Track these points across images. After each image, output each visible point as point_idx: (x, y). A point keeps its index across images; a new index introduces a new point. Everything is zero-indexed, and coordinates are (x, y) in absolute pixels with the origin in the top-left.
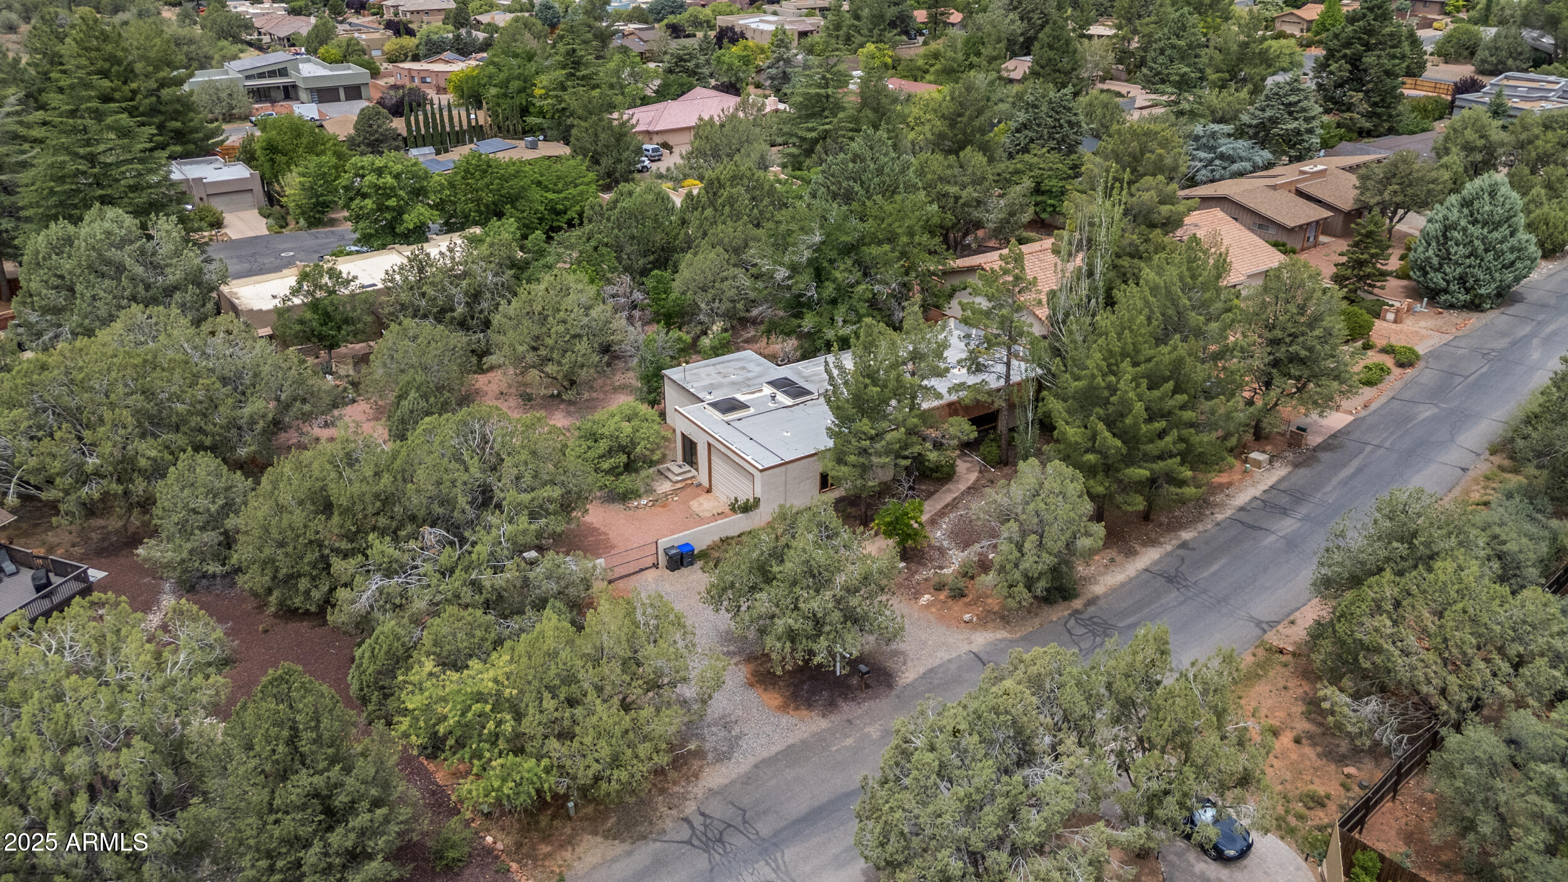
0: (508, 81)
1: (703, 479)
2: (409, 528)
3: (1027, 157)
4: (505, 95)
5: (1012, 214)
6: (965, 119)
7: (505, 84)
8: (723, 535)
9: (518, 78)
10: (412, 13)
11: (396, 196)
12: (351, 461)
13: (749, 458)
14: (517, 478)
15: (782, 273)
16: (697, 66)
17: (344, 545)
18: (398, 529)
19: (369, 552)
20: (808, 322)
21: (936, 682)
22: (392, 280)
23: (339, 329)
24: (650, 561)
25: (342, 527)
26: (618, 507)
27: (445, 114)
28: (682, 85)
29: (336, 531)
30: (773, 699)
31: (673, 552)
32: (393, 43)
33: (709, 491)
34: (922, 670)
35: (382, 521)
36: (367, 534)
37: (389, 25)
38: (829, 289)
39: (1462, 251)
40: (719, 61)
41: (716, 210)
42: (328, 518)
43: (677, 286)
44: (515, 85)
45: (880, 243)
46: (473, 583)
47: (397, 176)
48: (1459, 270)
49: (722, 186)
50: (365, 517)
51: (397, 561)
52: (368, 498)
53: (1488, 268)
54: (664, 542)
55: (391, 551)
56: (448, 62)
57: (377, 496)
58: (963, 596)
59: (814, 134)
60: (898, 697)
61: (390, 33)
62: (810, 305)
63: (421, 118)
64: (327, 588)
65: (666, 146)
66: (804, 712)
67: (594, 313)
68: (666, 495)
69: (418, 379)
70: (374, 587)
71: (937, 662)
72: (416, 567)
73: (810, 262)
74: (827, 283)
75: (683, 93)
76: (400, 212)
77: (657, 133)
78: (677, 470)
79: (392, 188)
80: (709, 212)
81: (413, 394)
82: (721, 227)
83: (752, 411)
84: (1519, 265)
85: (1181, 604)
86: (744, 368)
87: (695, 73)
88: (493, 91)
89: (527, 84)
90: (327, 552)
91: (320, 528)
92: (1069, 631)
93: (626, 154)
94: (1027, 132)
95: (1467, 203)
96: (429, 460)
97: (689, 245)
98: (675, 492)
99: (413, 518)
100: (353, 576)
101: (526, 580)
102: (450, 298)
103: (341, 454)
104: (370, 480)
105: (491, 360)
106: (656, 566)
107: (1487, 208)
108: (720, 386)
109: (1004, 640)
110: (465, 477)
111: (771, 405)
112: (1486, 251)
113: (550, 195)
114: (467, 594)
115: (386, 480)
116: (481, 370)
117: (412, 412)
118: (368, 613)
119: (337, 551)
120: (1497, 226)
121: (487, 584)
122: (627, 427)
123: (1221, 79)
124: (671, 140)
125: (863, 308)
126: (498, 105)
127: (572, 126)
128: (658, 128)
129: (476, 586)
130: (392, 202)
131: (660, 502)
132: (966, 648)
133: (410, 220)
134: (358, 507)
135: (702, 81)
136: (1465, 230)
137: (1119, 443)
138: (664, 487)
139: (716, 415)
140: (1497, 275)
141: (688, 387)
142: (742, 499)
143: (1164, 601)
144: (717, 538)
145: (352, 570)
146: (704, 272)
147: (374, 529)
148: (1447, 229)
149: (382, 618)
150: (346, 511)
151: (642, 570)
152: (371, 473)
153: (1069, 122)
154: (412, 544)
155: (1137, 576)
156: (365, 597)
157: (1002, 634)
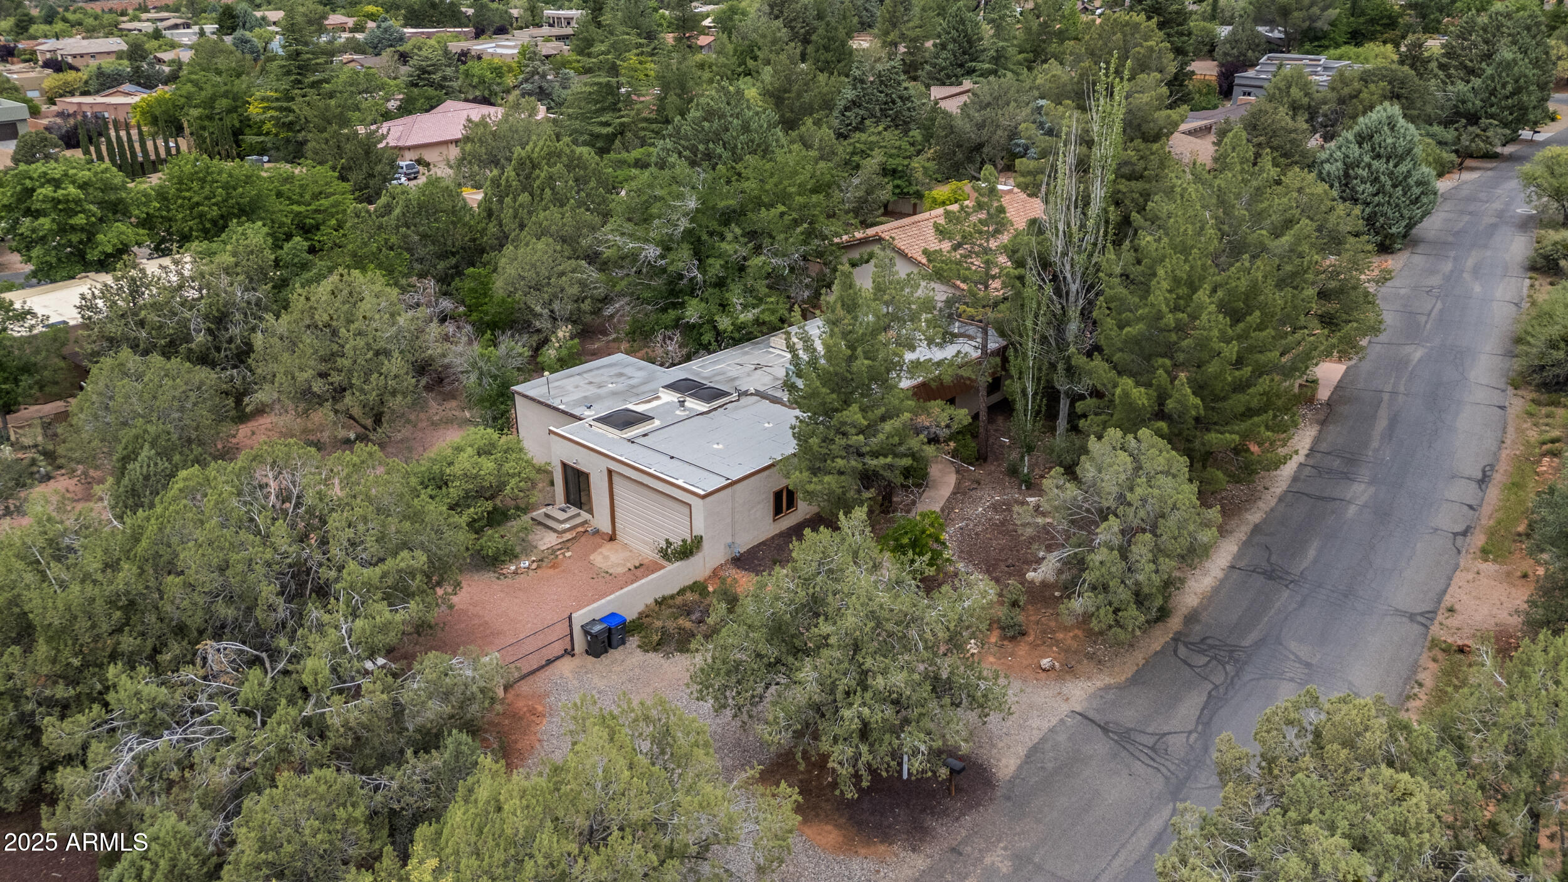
0: (213, 99)
1: (602, 521)
2: (175, 648)
3: (863, 137)
4: (210, 118)
5: (869, 192)
6: (793, 95)
7: (210, 103)
8: (659, 595)
9: (226, 95)
10: (74, 56)
11: (83, 211)
12: (59, 552)
13: (680, 482)
14: (353, 544)
15: (652, 252)
16: (444, 78)
17: (61, 691)
18: (156, 651)
19: (111, 697)
20: (693, 312)
21: (1050, 766)
22: (92, 308)
23: (16, 381)
24: (557, 649)
25: (54, 661)
26: (489, 576)
27: (137, 146)
28: (429, 99)
29: (45, 670)
30: (829, 835)
31: (597, 628)
32: (51, 80)
33: (612, 538)
34: (1022, 751)
35: (128, 642)
36: (101, 666)
37: (47, 64)
38: (715, 267)
39: (1369, 188)
40: (467, 74)
41: (532, 195)
42: (28, 650)
43: (499, 286)
44: (223, 103)
45: (770, 206)
46: (307, 722)
47: (84, 186)
48: (1368, 210)
49: (535, 166)
50: (97, 638)
51: (163, 706)
52: (99, 606)
53: (1397, 205)
54: (581, 617)
55: (151, 689)
56: (128, 94)
57: (112, 603)
58: (1023, 634)
59: (610, 130)
60: (1008, 798)
61: (49, 71)
62: (692, 289)
63: (104, 148)
64: (35, 769)
65: (419, 162)
66: (882, 848)
67: (401, 320)
68: (553, 551)
69: (152, 429)
70: (128, 758)
71: (1036, 736)
72: (200, 712)
73: (688, 233)
74: (711, 261)
75: (432, 108)
76: (90, 233)
77: (409, 148)
78: (561, 516)
79: (78, 202)
80: (524, 198)
81: (146, 452)
82: (542, 215)
83: (657, 423)
84: (1425, 200)
85: (1302, 604)
86: (621, 375)
87: (442, 87)
88: (195, 112)
89: (238, 102)
90: (29, 707)
91: (14, 669)
92: (1185, 662)
93: (379, 168)
94: (857, 110)
95: (1361, 139)
96: (200, 535)
97: (502, 241)
98: (565, 545)
99: (181, 630)
100: (85, 747)
101: (396, 703)
102: (184, 324)
103: (41, 542)
104: (99, 576)
105: (261, 396)
106: (570, 652)
107: (1390, 141)
108: (599, 398)
109: (1107, 688)
110: (268, 555)
111: (679, 413)
112: (1394, 186)
113: (295, 208)
114: (302, 744)
115: (127, 572)
116: (242, 417)
117: (147, 478)
118: (121, 804)
119: (49, 703)
120: (1401, 159)
121: (335, 721)
122: (488, 465)
123: (1026, 60)
124: (429, 156)
125: (762, 287)
126: (204, 128)
127: (305, 142)
128: (409, 143)
129: (316, 729)
130: (80, 220)
131: (549, 560)
132: (1065, 708)
133: (106, 240)
134: (83, 624)
135: (450, 94)
136: (1369, 166)
137: (1198, 401)
138: (547, 540)
139: (611, 433)
140: (1406, 212)
141: (556, 403)
142: (677, 542)
143: (1278, 605)
144: (650, 601)
145: (80, 737)
146: (534, 266)
147: (113, 657)
148: (1348, 166)
149: (148, 810)
150: (57, 636)
151: (550, 662)
152: (98, 565)
153: (901, 97)
154: (188, 673)
155: (1226, 577)
156: (112, 777)
157: (1102, 680)
